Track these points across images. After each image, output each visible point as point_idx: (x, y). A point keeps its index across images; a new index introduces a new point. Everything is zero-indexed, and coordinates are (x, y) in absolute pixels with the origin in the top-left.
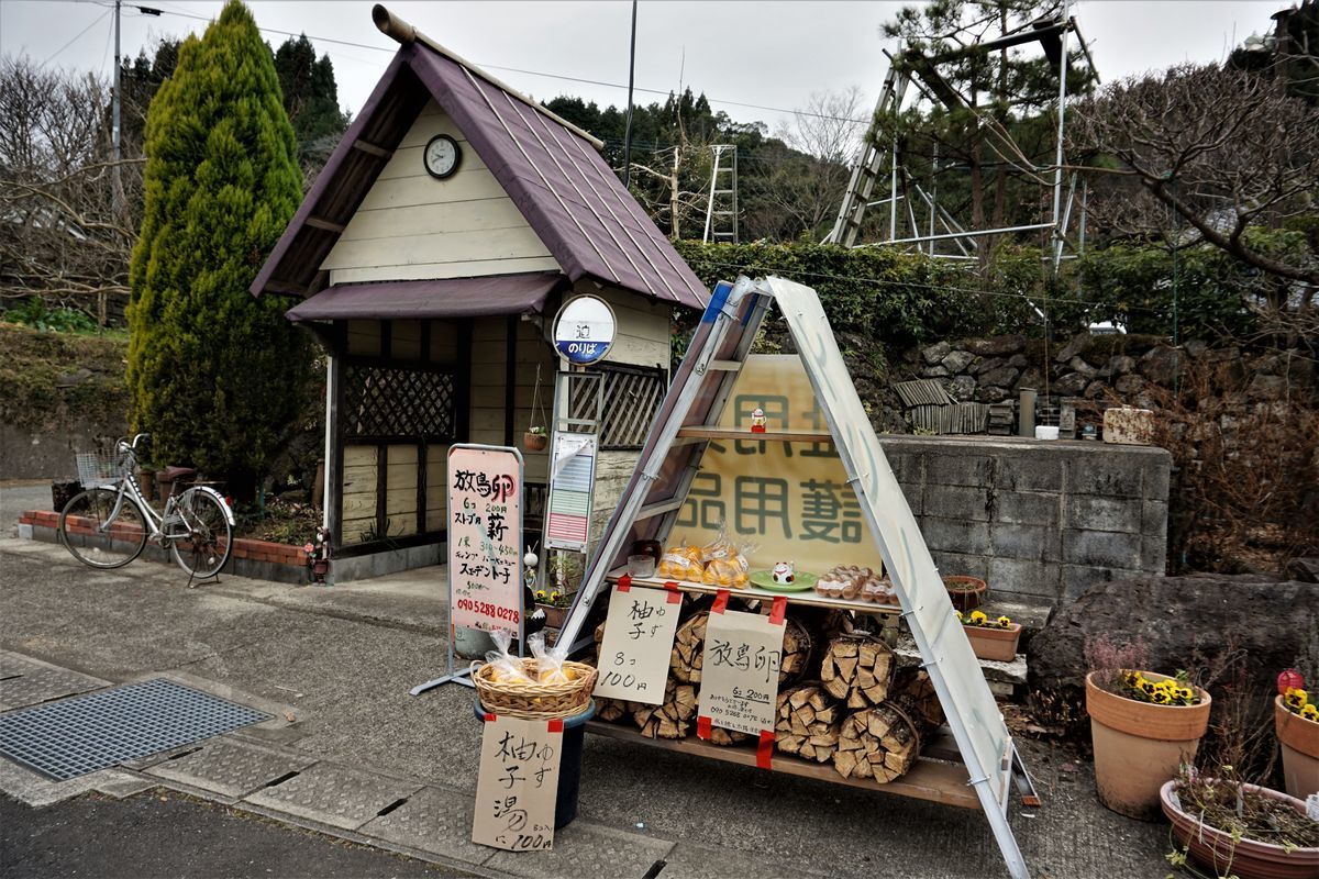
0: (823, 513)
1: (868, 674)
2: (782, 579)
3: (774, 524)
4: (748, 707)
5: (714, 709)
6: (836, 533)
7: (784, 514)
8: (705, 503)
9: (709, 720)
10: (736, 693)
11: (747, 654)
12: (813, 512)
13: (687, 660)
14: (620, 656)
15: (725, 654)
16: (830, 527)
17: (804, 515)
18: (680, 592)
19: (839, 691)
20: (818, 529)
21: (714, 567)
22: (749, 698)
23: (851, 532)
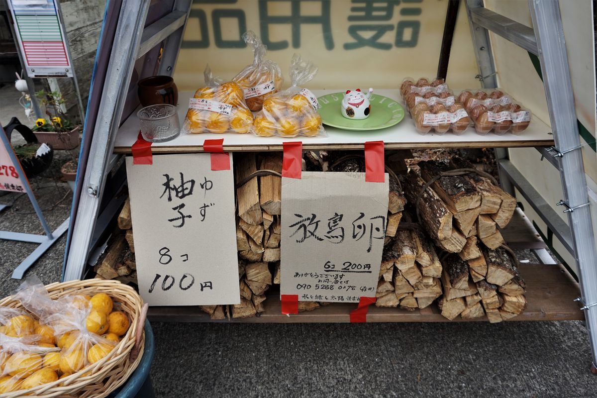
0: (375, 13)
1: (490, 223)
2: (359, 112)
3: (312, 34)
4: (344, 279)
5: (299, 286)
6: (389, 37)
7: (324, 20)
8: (217, 15)
9: (296, 297)
10: (328, 267)
11: (341, 224)
12: (362, 14)
13: (259, 242)
14: (165, 252)
15: (311, 228)
16: (382, 30)
17: (351, 18)
18: (227, 153)
19: (453, 244)
20: (367, 35)
21: (269, 110)
22: (346, 270)
23: (407, 34)
